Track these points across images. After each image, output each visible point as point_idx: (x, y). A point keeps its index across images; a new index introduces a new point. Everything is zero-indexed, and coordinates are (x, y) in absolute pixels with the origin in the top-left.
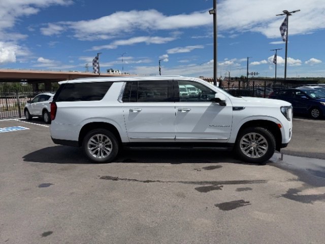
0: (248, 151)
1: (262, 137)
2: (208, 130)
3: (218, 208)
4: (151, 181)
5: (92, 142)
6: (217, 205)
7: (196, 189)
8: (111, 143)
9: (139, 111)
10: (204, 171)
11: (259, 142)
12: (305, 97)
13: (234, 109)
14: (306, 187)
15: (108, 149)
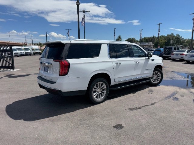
5: (95, 88)
8: (105, 87)
9: (120, 64)
11: (158, 75)
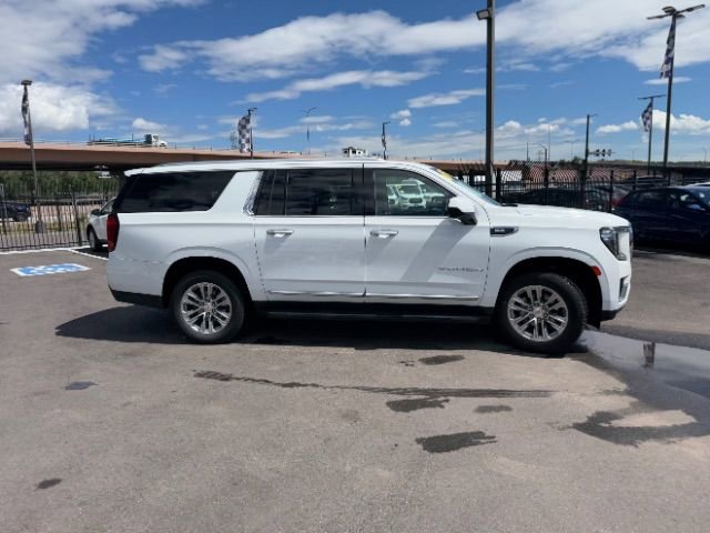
0: (525, 326)
1: (556, 295)
2: (436, 278)
3: (420, 446)
4: (298, 385)
5: (190, 298)
6: (419, 441)
7: (388, 404)
8: (228, 302)
9: (287, 234)
10: (420, 365)
11: (550, 305)
12: (697, 206)
13: (493, 232)
14: (635, 409)
15: (223, 314)
